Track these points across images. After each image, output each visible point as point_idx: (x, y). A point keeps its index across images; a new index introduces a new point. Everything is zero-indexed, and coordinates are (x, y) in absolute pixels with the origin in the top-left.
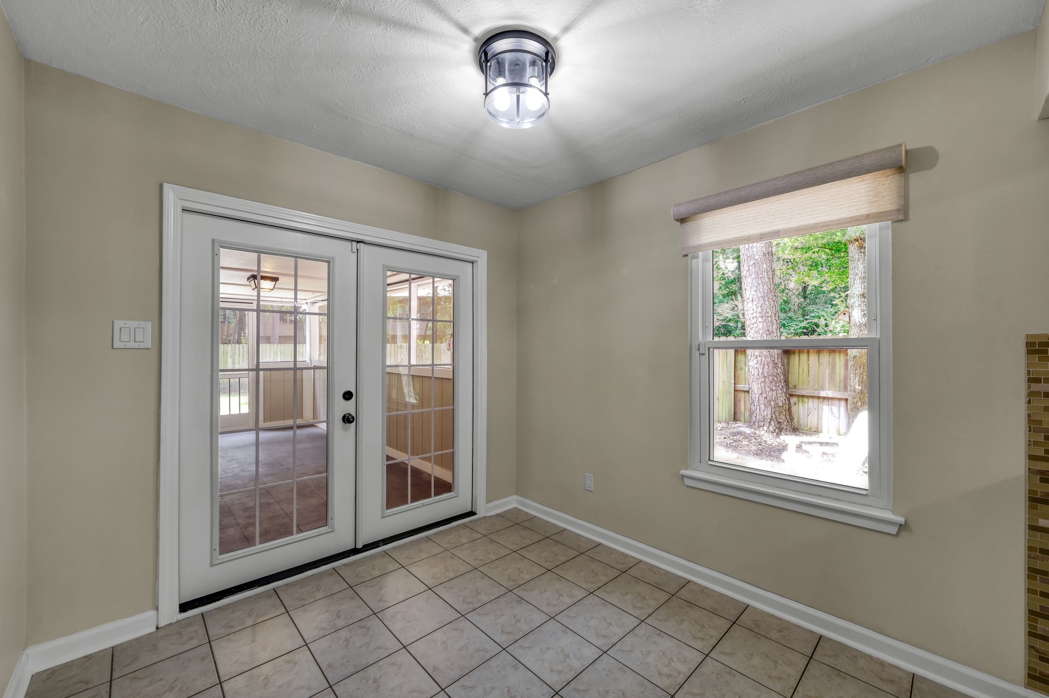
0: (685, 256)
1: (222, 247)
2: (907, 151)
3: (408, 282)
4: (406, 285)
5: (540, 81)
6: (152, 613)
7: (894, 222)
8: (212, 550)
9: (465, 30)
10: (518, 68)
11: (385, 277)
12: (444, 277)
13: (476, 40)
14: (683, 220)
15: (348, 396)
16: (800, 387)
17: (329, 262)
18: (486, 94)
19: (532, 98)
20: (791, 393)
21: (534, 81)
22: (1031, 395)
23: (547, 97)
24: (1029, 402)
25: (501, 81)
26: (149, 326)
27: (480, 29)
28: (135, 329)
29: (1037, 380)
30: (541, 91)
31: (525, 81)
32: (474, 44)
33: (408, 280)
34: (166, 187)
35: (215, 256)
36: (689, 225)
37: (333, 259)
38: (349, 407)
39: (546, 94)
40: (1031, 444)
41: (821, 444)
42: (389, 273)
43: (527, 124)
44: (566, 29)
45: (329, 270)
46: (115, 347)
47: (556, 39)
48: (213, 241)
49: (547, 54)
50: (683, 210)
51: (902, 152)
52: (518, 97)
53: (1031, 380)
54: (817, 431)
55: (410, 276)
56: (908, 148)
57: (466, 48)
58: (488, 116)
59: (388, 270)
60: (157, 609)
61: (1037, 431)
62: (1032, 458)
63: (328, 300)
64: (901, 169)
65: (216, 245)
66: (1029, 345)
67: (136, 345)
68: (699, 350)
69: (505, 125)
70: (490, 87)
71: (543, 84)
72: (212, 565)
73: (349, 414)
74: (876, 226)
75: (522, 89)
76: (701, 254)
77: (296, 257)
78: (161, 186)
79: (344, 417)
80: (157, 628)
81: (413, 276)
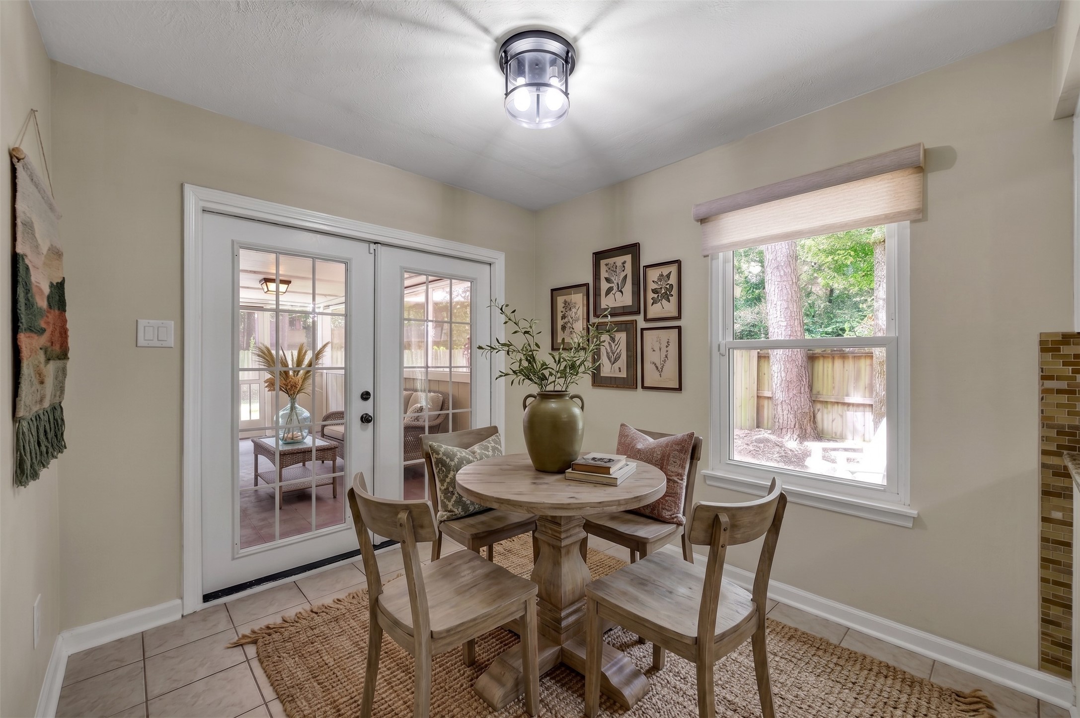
0: (705, 256)
1: (241, 247)
2: (925, 151)
3: (425, 284)
4: (424, 287)
5: (560, 81)
6: (179, 601)
7: (913, 222)
8: (234, 545)
9: (486, 30)
10: (538, 68)
11: (402, 279)
12: (462, 279)
13: (497, 40)
14: (703, 220)
15: (365, 396)
16: (824, 393)
17: (346, 263)
18: (507, 94)
19: (553, 98)
20: (815, 400)
21: (554, 81)
22: (1045, 392)
23: (568, 98)
24: (1042, 399)
25: (521, 81)
26: (172, 324)
27: (502, 29)
28: (158, 327)
29: (1050, 378)
30: (562, 91)
31: (546, 80)
32: (495, 44)
33: (425, 283)
34: (187, 188)
35: (235, 257)
36: (709, 226)
37: (350, 260)
38: (367, 407)
39: (566, 94)
40: (1044, 439)
41: (846, 450)
42: (406, 275)
43: (547, 124)
44: (587, 29)
45: (347, 270)
46: (138, 345)
47: (576, 39)
48: (233, 241)
49: (568, 53)
50: (703, 211)
51: (920, 152)
52: (538, 96)
53: (1044, 378)
54: (842, 438)
55: (427, 279)
56: (926, 148)
57: (487, 48)
58: (510, 117)
59: (406, 271)
60: (182, 598)
61: (1050, 427)
62: (1044, 453)
63: (346, 303)
64: (920, 169)
65: (236, 246)
66: (1042, 342)
67: (158, 344)
68: (719, 350)
69: (525, 125)
70: (510, 88)
71: (563, 84)
72: (233, 559)
73: (367, 414)
74: (894, 226)
75: (542, 88)
76: (721, 255)
77: (314, 258)
78: (182, 186)
79: (362, 418)
80: (183, 616)
81: (431, 278)
